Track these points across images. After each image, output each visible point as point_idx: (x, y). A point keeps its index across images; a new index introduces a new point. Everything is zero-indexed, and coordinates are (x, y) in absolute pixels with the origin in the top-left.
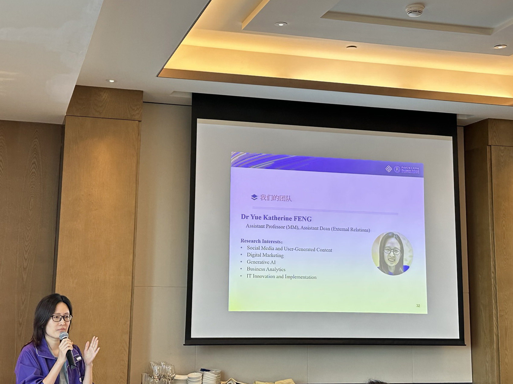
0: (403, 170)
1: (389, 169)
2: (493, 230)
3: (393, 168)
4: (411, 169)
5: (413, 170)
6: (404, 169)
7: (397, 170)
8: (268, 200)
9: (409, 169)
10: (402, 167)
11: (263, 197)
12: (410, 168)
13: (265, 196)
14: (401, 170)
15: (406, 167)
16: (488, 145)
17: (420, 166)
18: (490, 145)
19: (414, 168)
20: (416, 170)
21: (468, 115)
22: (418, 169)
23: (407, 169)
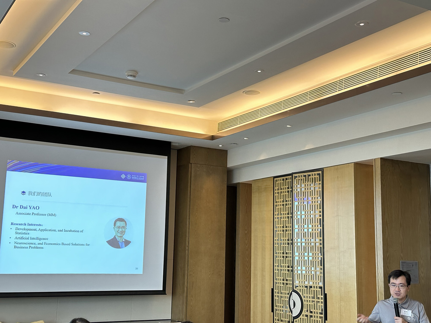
0: (133, 178)
1: (123, 176)
2: (189, 218)
3: (126, 176)
4: (138, 177)
5: (140, 177)
8: (34, 195)
9: (137, 177)
10: (132, 175)
11: (30, 193)
12: (137, 176)
13: (31, 192)
14: (132, 177)
15: (135, 175)
16: (190, 163)
17: (144, 175)
18: (191, 163)
19: (140, 176)
20: (141, 177)
21: (179, 143)
22: (143, 177)
23: (135, 177)
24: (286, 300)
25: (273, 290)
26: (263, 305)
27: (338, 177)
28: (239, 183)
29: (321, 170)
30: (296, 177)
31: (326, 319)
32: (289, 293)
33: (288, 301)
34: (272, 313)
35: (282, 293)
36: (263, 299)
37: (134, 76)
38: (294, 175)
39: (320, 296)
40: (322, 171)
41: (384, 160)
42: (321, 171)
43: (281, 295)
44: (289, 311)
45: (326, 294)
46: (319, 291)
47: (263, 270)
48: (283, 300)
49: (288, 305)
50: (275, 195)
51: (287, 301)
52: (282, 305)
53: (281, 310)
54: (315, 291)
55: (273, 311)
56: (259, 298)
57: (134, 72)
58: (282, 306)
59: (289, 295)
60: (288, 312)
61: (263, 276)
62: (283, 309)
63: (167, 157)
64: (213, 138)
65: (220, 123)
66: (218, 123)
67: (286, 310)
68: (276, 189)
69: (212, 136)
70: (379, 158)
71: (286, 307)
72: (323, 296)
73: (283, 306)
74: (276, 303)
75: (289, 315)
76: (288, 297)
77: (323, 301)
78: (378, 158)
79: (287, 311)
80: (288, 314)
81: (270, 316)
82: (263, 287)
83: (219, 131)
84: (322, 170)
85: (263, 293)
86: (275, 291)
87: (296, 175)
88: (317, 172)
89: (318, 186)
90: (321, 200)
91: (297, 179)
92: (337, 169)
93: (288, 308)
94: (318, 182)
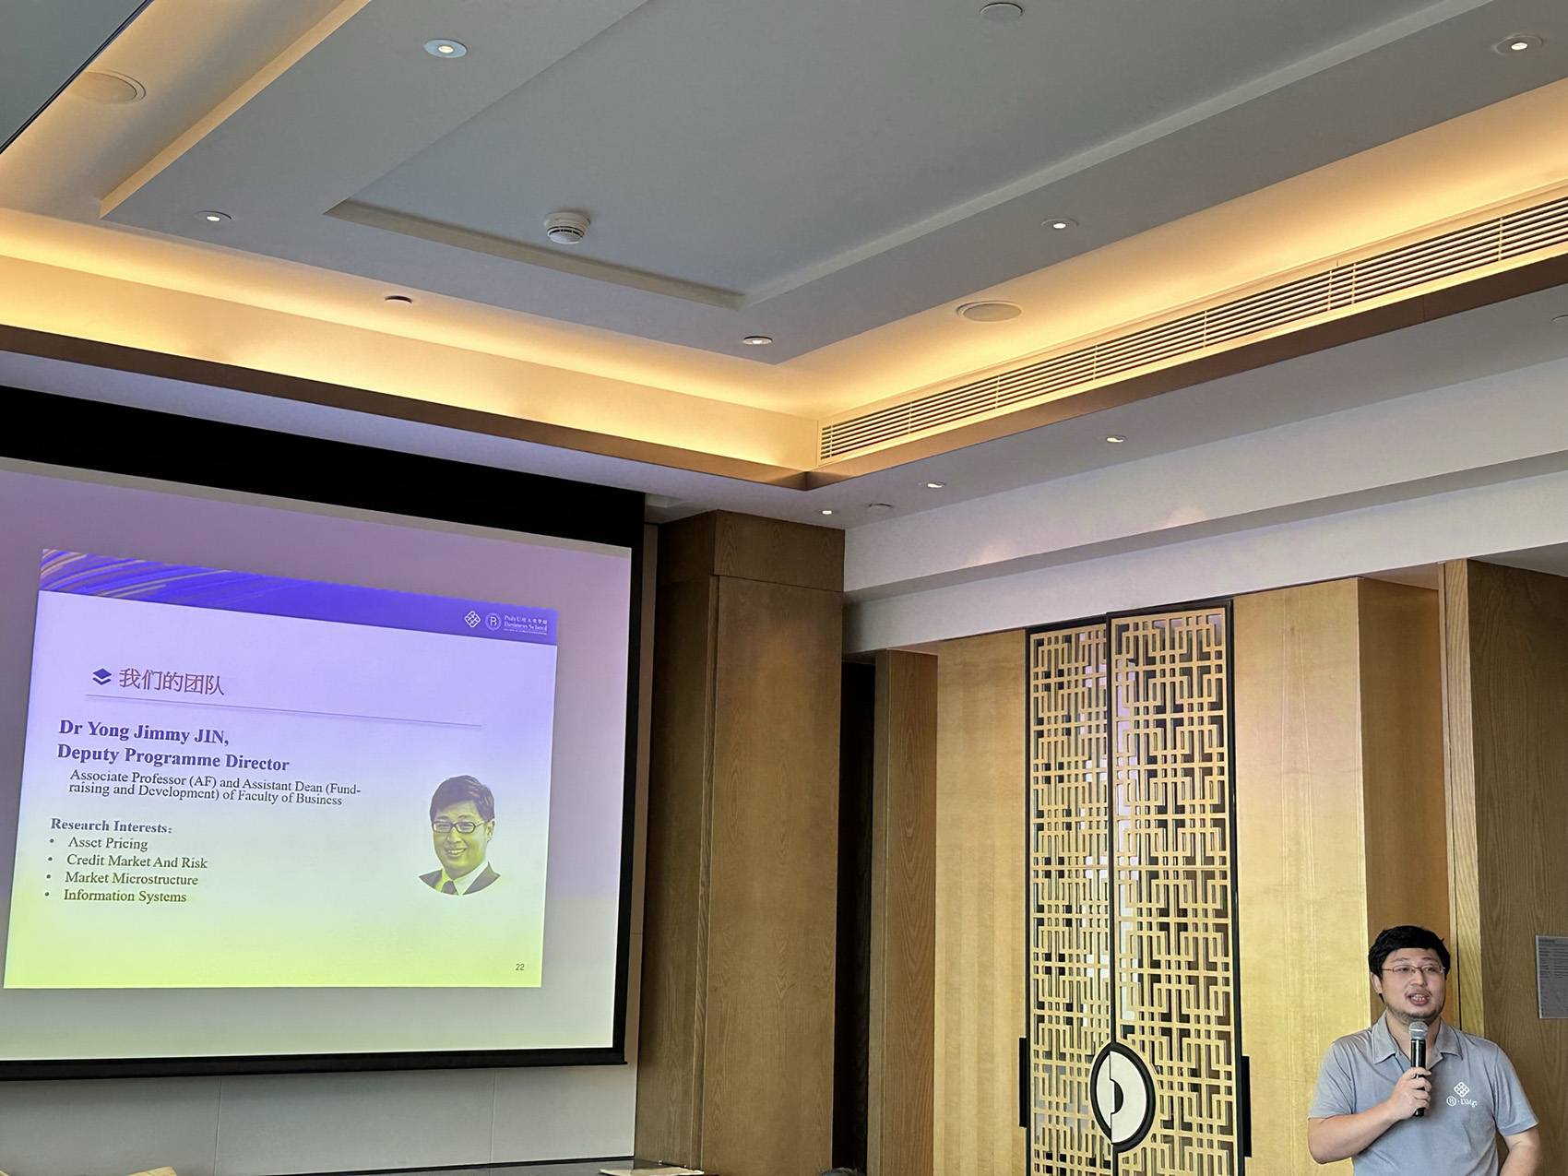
0: (510, 625)
1: (473, 619)
2: (710, 780)
3: (482, 619)
4: (527, 623)
5: (533, 624)
6: (511, 622)
7: (493, 623)
9: (522, 623)
10: (506, 617)
11: (130, 677)
12: (524, 620)
13: (135, 673)
14: (503, 623)
15: (516, 617)
16: (713, 575)
17: (550, 616)
18: (718, 576)
19: (535, 621)
20: (539, 625)
21: (672, 499)
22: (545, 622)
23: (517, 623)
24: (1079, 1083)
25: (1025, 1045)
26: (985, 1102)
27: (1293, 629)
28: (885, 650)
29: (1225, 603)
30: (1126, 627)
31: (1246, 1149)
32: (1093, 1056)
33: (1086, 1084)
34: (1024, 1129)
35: (1062, 1056)
36: (985, 1076)
37: (578, 233)
38: (1115, 622)
39: (1222, 1068)
40: (1225, 607)
41: (1480, 569)
42: (1222, 611)
43: (1061, 1063)
44: (1093, 1122)
45: (1247, 1058)
46: (1218, 1047)
47: (985, 970)
48: (1068, 1082)
49: (1087, 1099)
50: (1033, 695)
51: (1084, 1085)
52: (1062, 1100)
53: (1057, 1117)
54: (1203, 1047)
55: (1025, 1120)
56: (968, 1072)
57: (577, 216)
58: (1065, 1104)
59: (1091, 1063)
60: (1087, 1125)
61: (985, 996)
62: (1068, 1115)
63: (630, 549)
64: (807, 481)
65: (830, 428)
66: (824, 429)
67: (1079, 1120)
68: (1037, 674)
69: (806, 473)
70: (1462, 560)
71: (1081, 1108)
72: (1232, 1068)
73: (1069, 1102)
74: (1038, 1096)
75: (1094, 1136)
76: (1087, 1070)
77: (1233, 1083)
78: (1458, 560)
79: (1081, 1122)
80: (1087, 1135)
81: (1015, 1140)
82: (984, 1033)
83: (828, 456)
84: (1227, 603)
85: (985, 1055)
86: (1033, 1046)
87: (1122, 621)
88: (1208, 612)
89: (1213, 663)
90: (1224, 712)
91: (1130, 634)
92: (1288, 601)
93: (1086, 1113)
94: (1213, 649)
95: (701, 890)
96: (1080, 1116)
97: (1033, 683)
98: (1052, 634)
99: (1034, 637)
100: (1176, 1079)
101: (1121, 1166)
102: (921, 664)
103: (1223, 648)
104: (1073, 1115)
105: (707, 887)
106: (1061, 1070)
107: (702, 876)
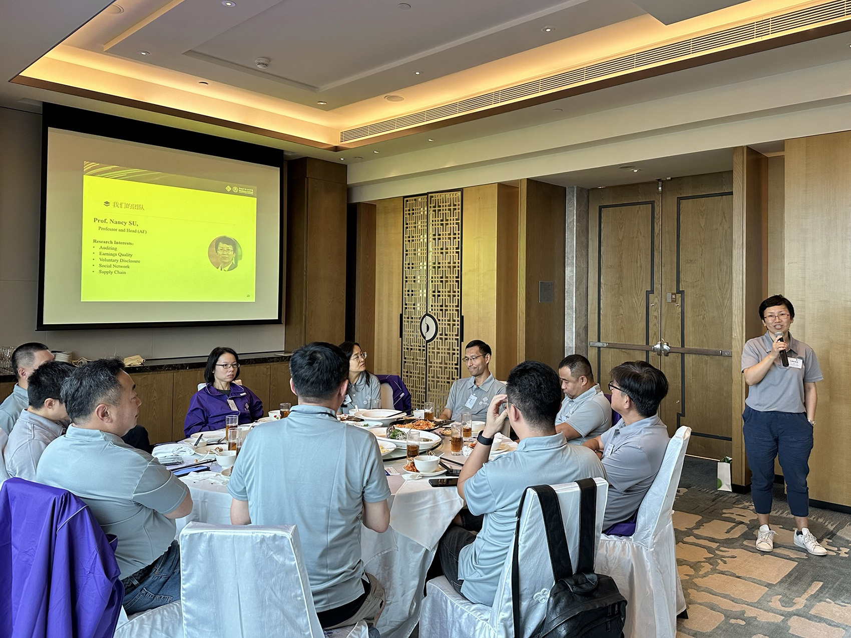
1: (229, 189)
7: (235, 190)
8: (121, 207)
13: (117, 203)
14: (238, 190)
16: (306, 177)
18: (308, 178)
20: (250, 191)
21: (293, 153)
23: (243, 190)
25: (401, 315)
26: (389, 332)
27: (479, 198)
28: (360, 203)
30: (432, 197)
31: (462, 340)
32: (421, 317)
34: (401, 339)
35: (412, 318)
36: (389, 325)
37: (266, 65)
38: (429, 195)
39: (456, 319)
41: (530, 181)
42: (460, 192)
43: (412, 320)
44: (420, 335)
45: (463, 316)
46: (455, 313)
47: (390, 295)
48: (414, 325)
49: (419, 329)
50: (405, 216)
51: (418, 326)
52: (412, 330)
53: (410, 334)
54: (451, 314)
55: (401, 336)
56: (385, 324)
57: (266, 60)
59: (420, 319)
61: (390, 303)
62: (413, 334)
63: (279, 168)
64: (336, 149)
65: (344, 132)
66: (341, 133)
68: (406, 210)
69: (336, 146)
70: (525, 178)
71: (417, 332)
72: (459, 319)
73: (414, 330)
74: (405, 329)
75: (421, 340)
76: (419, 321)
77: (459, 323)
79: (417, 336)
80: (418, 339)
81: (398, 341)
82: (389, 314)
83: (343, 141)
84: (461, 190)
85: (390, 319)
86: (404, 316)
87: (431, 195)
88: (456, 192)
89: (457, 207)
90: (460, 221)
91: (433, 198)
92: (479, 190)
93: (419, 333)
94: (457, 203)
95: (305, 274)
96: (417, 334)
97: (405, 213)
98: (411, 198)
99: (405, 199)
100: (444, 322)
101: (428, 346)
102: (371, 207)
103: (460, 203)
104: (415, 334)
105: (306, 272)
106: (412, 322)
107: (305, 269)
